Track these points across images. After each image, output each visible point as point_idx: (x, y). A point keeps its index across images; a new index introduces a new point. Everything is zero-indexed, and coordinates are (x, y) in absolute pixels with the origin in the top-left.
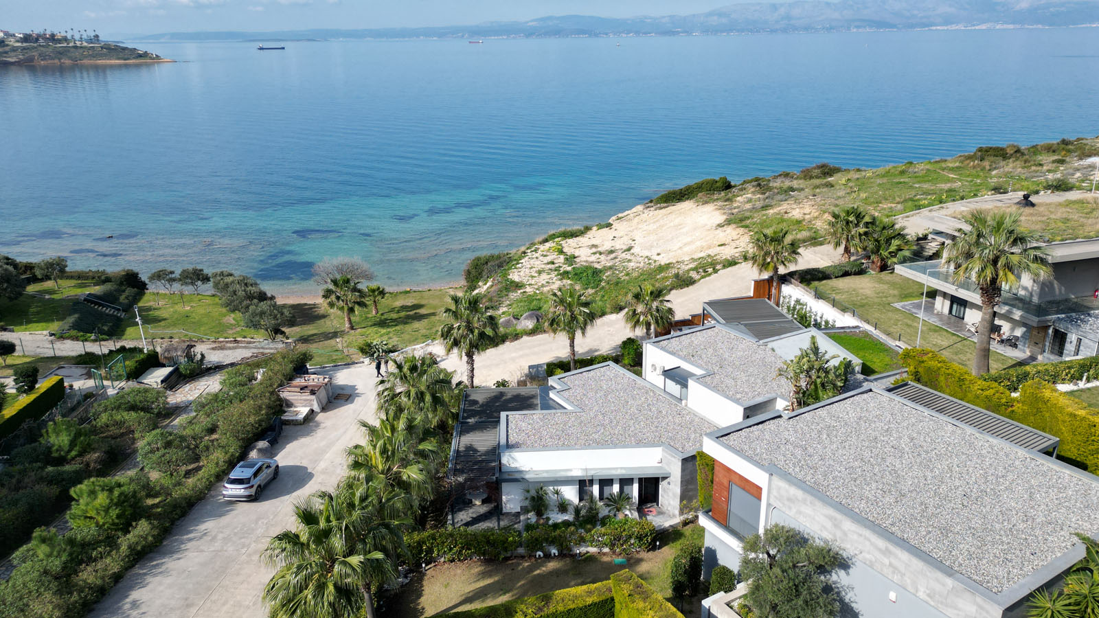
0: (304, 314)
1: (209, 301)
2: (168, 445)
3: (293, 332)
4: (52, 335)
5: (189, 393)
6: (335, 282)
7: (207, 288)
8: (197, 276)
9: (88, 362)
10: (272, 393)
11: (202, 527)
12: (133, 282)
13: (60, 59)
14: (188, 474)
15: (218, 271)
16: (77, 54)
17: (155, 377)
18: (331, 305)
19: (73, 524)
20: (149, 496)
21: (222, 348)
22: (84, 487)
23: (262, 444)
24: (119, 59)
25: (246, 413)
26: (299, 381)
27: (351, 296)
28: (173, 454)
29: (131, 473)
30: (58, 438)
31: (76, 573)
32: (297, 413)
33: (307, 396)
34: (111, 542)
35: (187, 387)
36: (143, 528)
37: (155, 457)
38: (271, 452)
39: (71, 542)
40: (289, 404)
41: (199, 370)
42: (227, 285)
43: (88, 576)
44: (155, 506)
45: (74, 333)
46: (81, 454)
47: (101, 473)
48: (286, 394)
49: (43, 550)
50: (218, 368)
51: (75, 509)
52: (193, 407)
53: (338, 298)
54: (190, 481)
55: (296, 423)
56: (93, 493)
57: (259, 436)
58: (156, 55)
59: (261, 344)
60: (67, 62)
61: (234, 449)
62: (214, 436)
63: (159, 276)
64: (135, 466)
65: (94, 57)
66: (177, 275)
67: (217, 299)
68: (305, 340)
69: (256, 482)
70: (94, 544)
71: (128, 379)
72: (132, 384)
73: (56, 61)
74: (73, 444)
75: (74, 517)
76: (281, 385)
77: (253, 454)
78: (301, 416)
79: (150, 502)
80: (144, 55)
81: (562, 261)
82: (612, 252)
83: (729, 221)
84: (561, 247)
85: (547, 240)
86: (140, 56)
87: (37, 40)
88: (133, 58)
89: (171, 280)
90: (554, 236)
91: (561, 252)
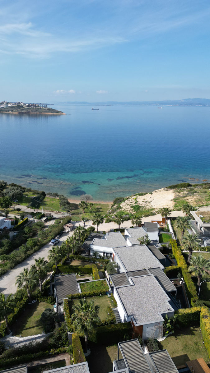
1: (57, 201)
2: (43, 234)
3: (72, 212)
4: (27, 207)
5: (49, 223)
7: (58, 198)
8: (57, 195)
9: (33, 214)
10: (62, 226)
11: (45, 249)
12: (44, 194)
13: (36, 112)
14: (45, 239)
16: (41, 111)
17: (43, 219)
18: (80, 207)
19: (27, 245)
20: (38, 242)
21: (57, 214)
22: (29, 239)
23: (58, 236)
25: (56, 230)
26: (68, 225)
27: (84, 206)
28: (43, 236)
29: (36, 238)
30: (26, 230)
31: (27, 252)
32: (66, 231)
33: (68, 228)
34: (32, 248)
35: (49, 222)
36: (37, 247)
37: (40, 235)
38: (59, 238)
39: (27, 247)
40: (65, 229)
41: (50, 218)
43: (28, 253)
44: (39, 244)
45: (31, 207)
46: (29, 233)
47: (32, 237)
48: (65, 227)
49: (23, 248)
50: (55, 218)
51: (28, 242)
52: (48, 227)
54: (45, 241)
55: (65, 233)
56: (30, 240)
57: (58, 235)
58: (62, 112)
59: (65, 214)
61: (53, 236)
62: (51, 233)
63: (49, 194)
64: (37, 236)
65: (45, 112)
66: (53, 194)
67: (59, 201)
69: (55, 243)
70: (30, 248)
71: (39, 219)
74: (28, 231)
75: (27, 244)
76: (64, 225)
77: (56, 238)
78: (66, 232)
79: (38, 243)
80: (59, 112)
81: (134, 202)
82: (147, 202)
83: (174, 200)
84: (137, 198)
85: (135, 195)
86: (57, 112)
87: (31, 106)
88: (56, 113)
89: (51, 195)
90: (137, 194)
91: (136, 200)
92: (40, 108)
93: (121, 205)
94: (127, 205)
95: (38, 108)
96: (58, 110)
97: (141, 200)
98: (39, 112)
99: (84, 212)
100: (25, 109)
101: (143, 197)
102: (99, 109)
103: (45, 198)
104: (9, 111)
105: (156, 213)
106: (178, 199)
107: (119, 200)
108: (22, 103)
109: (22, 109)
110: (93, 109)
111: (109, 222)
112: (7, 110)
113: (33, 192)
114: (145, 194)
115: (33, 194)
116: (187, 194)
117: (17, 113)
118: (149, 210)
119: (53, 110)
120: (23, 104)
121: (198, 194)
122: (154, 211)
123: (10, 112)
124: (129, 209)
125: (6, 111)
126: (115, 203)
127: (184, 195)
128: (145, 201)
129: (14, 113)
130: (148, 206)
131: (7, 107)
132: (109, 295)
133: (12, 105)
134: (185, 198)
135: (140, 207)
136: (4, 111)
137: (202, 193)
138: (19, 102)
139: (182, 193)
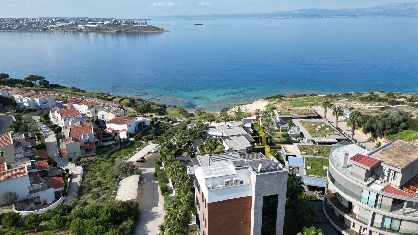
0: (192, 115)
1: (177, 111)
2: (173, 129)
3: (190, 118)
5: (174, 124)
6: (197, 110)
7: (177, 109)
8: (176, 107)
9: (162, 119)
10: (185, 125)
12: (165, 107)
13: (135, 30)
14: (175, 132)
15: (179, 106)
16: (140, 28)
17: (171, 122)
18: (196, 114)
21: (179, 119)
24: (152, 30)
25: (182, 127)
26: (189, 124)
27: (200, 113)
30: (161, 127)
31: (167, 136)
33: (190, 126)
39: (166, 134)
40: (188, 127)
41: (176, 122)
42: (180, 109)
45: (159, 114)
46: (164, 129)
48: (187, 126)
50: (178, 122)
51: (165, 132)
52: (175, 126)
53: (197, 113)
56: (167, 131)
58: (163, 29)
59: (185, 119)
60: (137, 31)
62: (178, 129)
63: (169, 106)
65: (145, 30)
66: (172, 106)
67: (178, 111)
68: (191, 119)
72: (168, 122)
73: (134, 31)
74: (163, 127)
76: (187, 124)
80: (159, 29)
81: (238, 110)
82: (247, 109)
83: (267, 106)
84: (240, 107)
85: (238, 106)
86: (158, 30)
87: (129, 23)
88: (156, 30)
89: (171, 107)
90: (240, 105)
91: (239, 108)
92: (139, 25)
93: (227, 112)
94: (232, 112)
95: (137, 25)
96: (159, 27)
97: (242, 108)
98: (138, 30)
99: (199, 118)
100: (123, 26)
101: (245, 106)
102: (202, 24)
103: (167, 110)
104: (105, 29)
105: (253, 115)
106: (270, 106)
107: (225, 110)
108: (118, 20)
109: (119, 27)
110: (196, 24)
111: (218, 123)
112: (103, 28)
113: (156, 105)
114: (246, 104)
115: (157, 107)
116: (277, 102)
117: (114, 31)
118: (248, 114)
119: (154, 27)
120: (120, 21)
121: (285, 101)
122: (251, 114)
123: (107, 31)
124: (233, 115)
125: (103, 30)
126: (222, 111)
127: (275, 103)
128: (246, 108)
129: (111, 32)
130: (248, 111)
131: (104, 25)
132: (220, 145)
133: (108, 23)
134: (275, 105)
135: (242, 113)
136: (100, 29)
137: (288, 100)
138: (116, 19)
139: (274, 101)
